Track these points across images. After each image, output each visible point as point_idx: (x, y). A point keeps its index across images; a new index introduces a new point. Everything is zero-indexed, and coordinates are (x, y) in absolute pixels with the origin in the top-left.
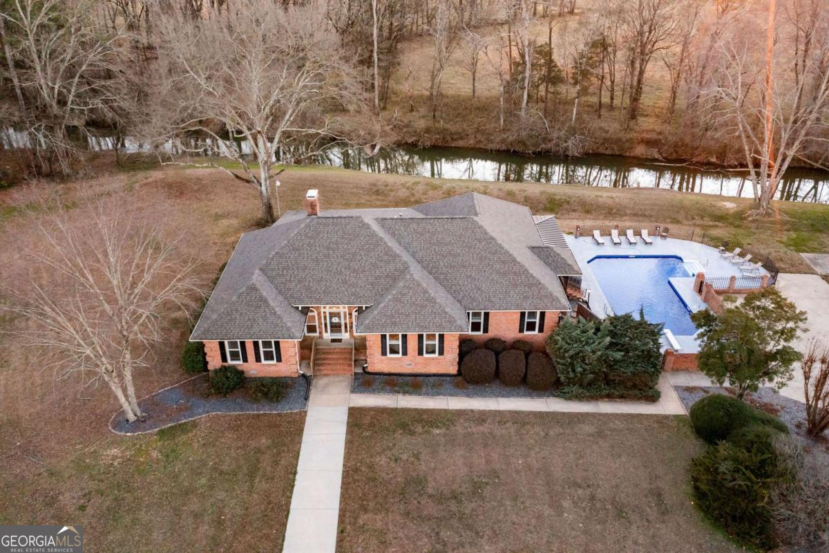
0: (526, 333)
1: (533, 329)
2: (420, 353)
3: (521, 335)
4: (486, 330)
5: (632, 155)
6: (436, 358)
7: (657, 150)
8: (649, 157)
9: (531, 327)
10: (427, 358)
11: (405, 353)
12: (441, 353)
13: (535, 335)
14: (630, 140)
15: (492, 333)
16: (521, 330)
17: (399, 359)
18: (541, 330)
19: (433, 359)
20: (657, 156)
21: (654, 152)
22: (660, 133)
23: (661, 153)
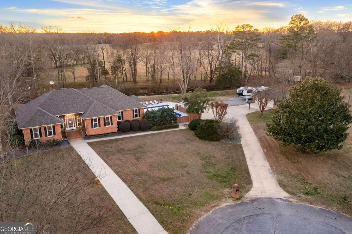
0: (135, 118)
1: (137, 117)
2: (105, 125)
3: (133, 119)
4: (123, 119)
5: (139, 93)
6: (110, 127)
7: (146, 90)
8: (145, 93)
9: (136, 116)
10: (107, 127)
11: (100, 126)
12: (112, 124)
13: (138, 119)
14: (137, 88)
15: (124, 119)
16: (134, 117)
17: (98, 129)
18: (139, 116)
19: (109, 127)
20: (147, 92)
21: (146, 91)
22: (146, 85)
23: (148, 91)
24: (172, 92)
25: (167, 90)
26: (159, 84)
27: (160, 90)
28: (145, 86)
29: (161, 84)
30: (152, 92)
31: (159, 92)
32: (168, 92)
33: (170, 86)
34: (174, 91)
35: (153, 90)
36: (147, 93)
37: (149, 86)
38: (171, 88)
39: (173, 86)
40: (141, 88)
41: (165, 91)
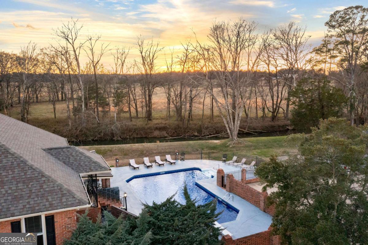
5: (152, 136)
7: (166, 132)
8: (162, 136)
14: (150, 128)
20: (166, 135)
21: (164, 133)
22: (166, 124)
23: (168, 134)
24: (208, 135)
25: (200, 131)
26: (187, 122)
27: (188, 132)
28: (163, 125)
29: (191, 122)
30: (175, 135)
31: (186, 135)
32: (203, 135)
33: (206, 126)
34: (212, 133)
35: (176, 132)
36: (166, 137)
37: (169, 126)
38: (207, 128)
39: (210, 125)
40: (157, 129)
41: (196, 134)
